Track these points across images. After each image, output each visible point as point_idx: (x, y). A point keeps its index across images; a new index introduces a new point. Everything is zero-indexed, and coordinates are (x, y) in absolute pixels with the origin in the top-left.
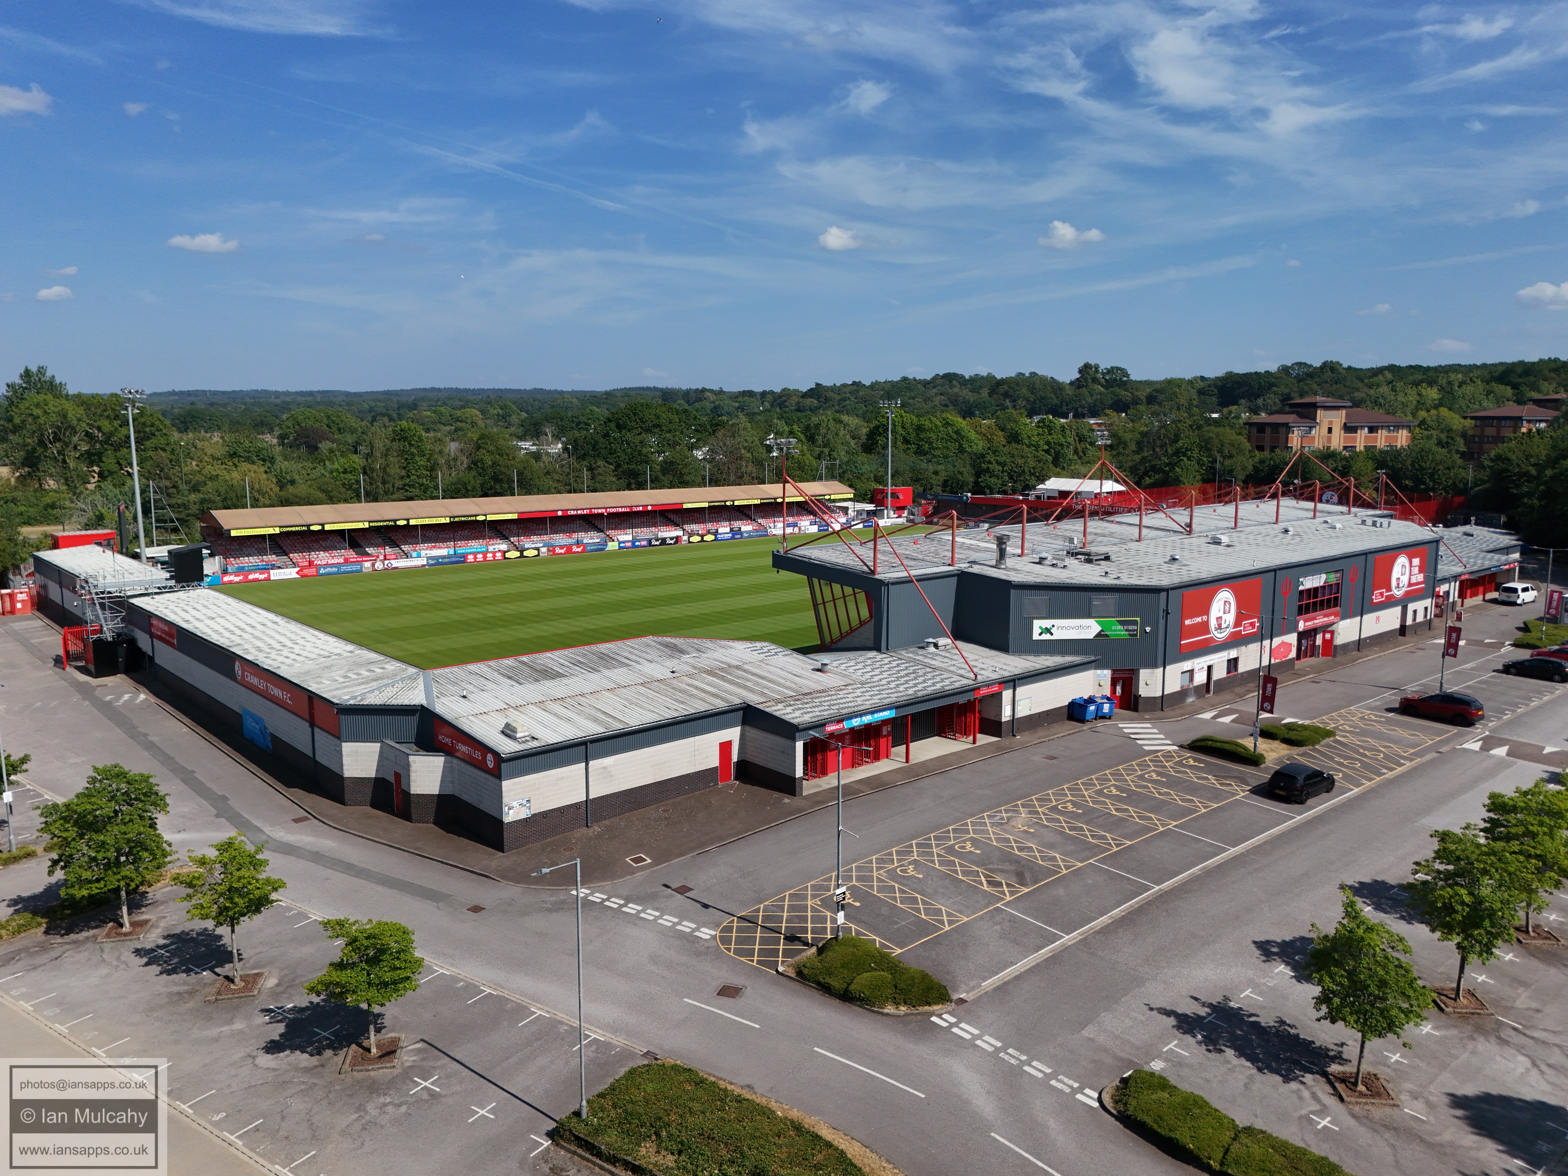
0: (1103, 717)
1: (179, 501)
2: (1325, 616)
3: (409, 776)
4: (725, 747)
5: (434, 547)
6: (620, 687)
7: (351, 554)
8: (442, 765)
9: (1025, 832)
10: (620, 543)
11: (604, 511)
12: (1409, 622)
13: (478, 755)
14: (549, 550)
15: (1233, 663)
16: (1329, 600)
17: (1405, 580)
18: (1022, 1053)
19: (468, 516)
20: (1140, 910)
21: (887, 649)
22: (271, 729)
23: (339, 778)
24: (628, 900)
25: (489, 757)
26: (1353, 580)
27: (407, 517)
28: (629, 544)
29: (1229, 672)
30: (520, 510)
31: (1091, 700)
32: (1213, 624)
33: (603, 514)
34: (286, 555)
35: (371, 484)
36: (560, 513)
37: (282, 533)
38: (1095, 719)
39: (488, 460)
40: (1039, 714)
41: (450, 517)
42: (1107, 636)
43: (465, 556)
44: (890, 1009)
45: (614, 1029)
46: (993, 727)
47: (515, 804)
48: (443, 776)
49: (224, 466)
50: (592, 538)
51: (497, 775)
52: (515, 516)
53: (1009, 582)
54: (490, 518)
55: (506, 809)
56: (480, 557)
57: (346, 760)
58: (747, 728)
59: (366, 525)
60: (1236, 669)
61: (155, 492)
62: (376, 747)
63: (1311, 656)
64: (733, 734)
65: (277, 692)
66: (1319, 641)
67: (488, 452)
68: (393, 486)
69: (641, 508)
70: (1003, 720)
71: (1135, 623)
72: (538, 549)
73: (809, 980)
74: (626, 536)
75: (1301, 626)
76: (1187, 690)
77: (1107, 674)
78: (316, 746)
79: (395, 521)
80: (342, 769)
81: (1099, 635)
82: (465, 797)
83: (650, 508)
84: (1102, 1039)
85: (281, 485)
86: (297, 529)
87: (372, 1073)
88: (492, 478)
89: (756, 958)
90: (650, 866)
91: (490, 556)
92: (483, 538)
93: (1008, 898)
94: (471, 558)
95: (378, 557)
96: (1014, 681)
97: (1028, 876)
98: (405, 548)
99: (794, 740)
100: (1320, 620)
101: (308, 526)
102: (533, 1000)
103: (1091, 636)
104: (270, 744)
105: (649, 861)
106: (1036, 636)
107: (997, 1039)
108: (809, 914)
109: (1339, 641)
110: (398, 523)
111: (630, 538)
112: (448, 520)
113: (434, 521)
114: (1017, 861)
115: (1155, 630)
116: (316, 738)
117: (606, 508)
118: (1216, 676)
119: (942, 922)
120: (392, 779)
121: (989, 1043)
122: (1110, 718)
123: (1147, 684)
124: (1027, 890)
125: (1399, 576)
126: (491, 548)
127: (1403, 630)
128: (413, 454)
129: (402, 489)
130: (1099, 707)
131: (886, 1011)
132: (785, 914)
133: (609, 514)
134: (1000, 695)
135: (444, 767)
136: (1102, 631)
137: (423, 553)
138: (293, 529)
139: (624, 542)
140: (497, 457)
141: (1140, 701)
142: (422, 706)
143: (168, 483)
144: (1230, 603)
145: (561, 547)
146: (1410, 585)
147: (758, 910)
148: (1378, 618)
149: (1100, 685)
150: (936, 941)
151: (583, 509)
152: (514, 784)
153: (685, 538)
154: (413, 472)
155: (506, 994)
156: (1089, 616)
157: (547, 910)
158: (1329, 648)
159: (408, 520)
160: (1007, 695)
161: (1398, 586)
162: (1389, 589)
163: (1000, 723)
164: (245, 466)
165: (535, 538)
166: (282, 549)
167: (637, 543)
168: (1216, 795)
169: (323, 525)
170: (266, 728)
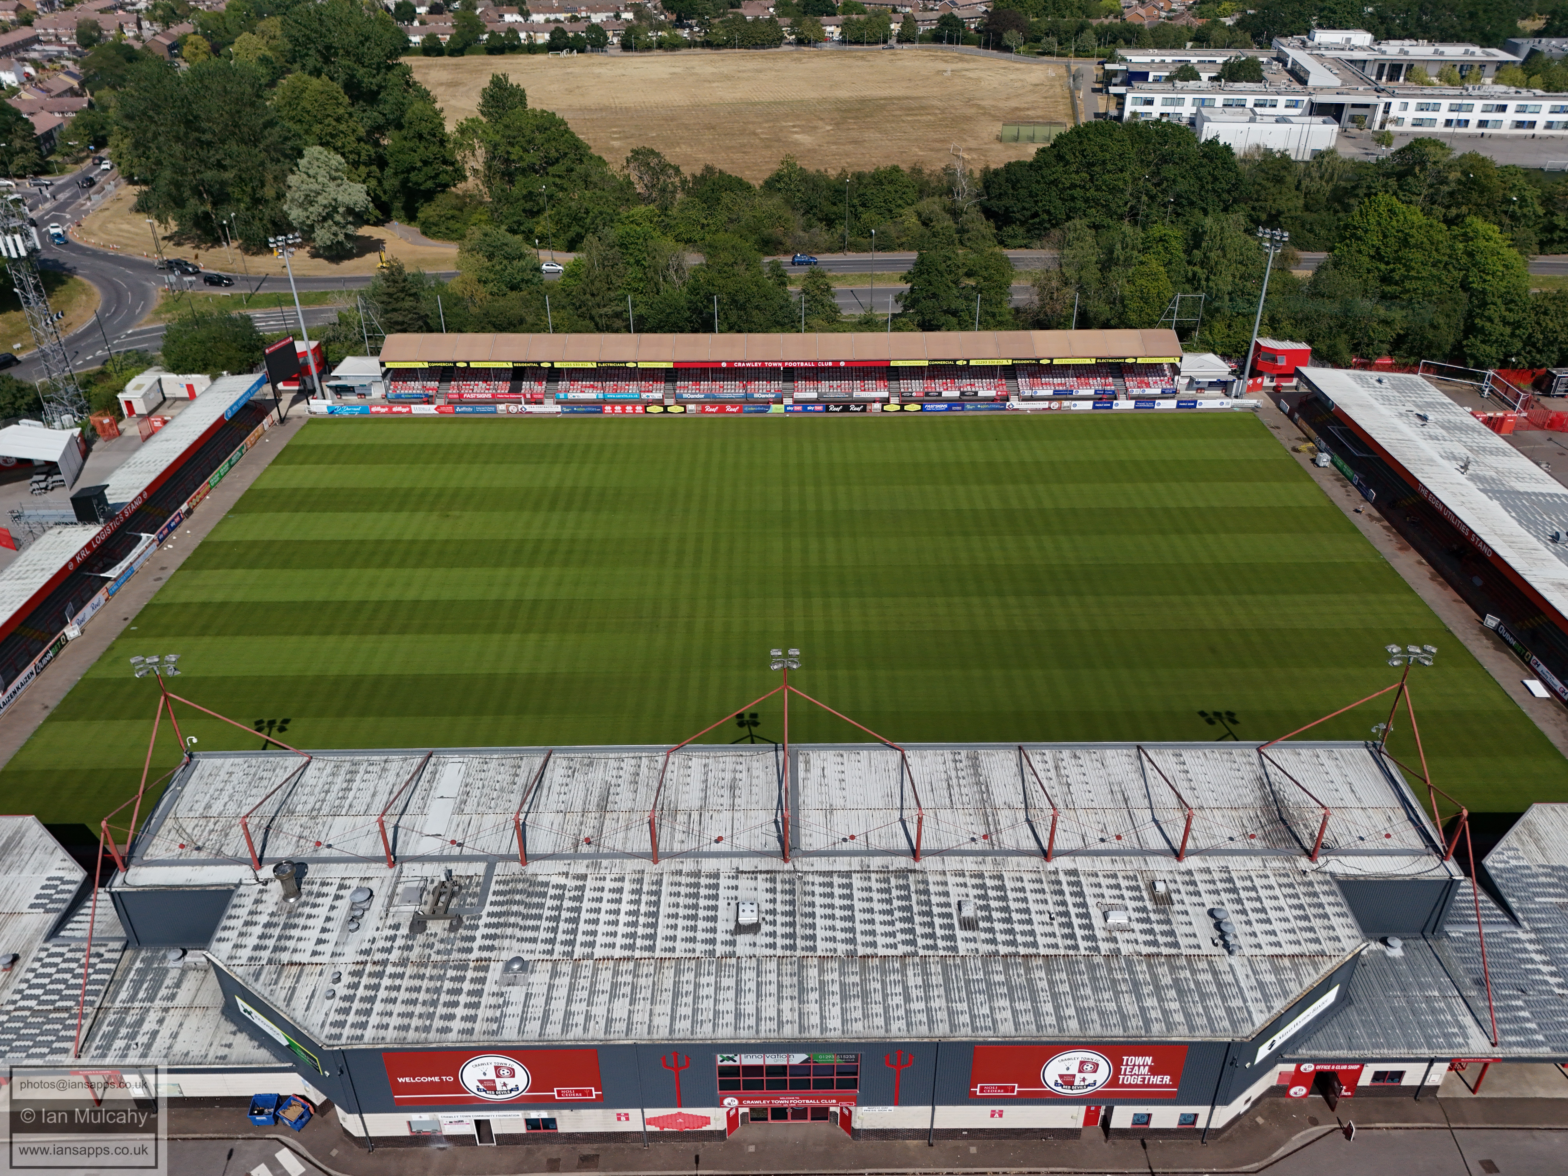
2: (807, 1098)
5: (590, 387)
7: (505, 388)
11: (780, 365)
12: (1121, 1125)
14: (697, 408)
15: (541, 1123)
19: (617, 362)
21: (137, 944)
27: (554, 359)
28: (799, 408)
29: (532, 1129)
30: (676, 359)
32: (472, 1085)
33: (779, 368)
36: (724, 365)
37: (431, 367)
41: (598, 363)
43: (603, 406)
52: (671, 365)
54: (641, 365)
56: (618, 409)
59: (511, 365)
60: (551, 1128)
69: (830, 364)
72: (684, 406)
74: (811, 393)
76: (427, 1136)
79: (538, 363)
83: (842, 364)
86: (444, 364)
94: (608, 409)
95: (524, 395)
100: (789, 1101)
101: (455, 363)
103: (284, 1043)
110: (543, 365)
111: (814, 395)
112: (595, 365)
113: (580, 365)
117: (784, 362)
118: (498, 1131)
125: (1071, 1072)
126: (644, 396)
133: (787, 369)
136: (291, 1046)
137: (572, 395)
145: (714, 405)
146: (1117, 1085)
151: (754, 362)
153: (879, 404)
159: (552, 363)
161: (1067, 1084)
162: (1033, 1085)
167: (809, 408)
169: (468, 363)
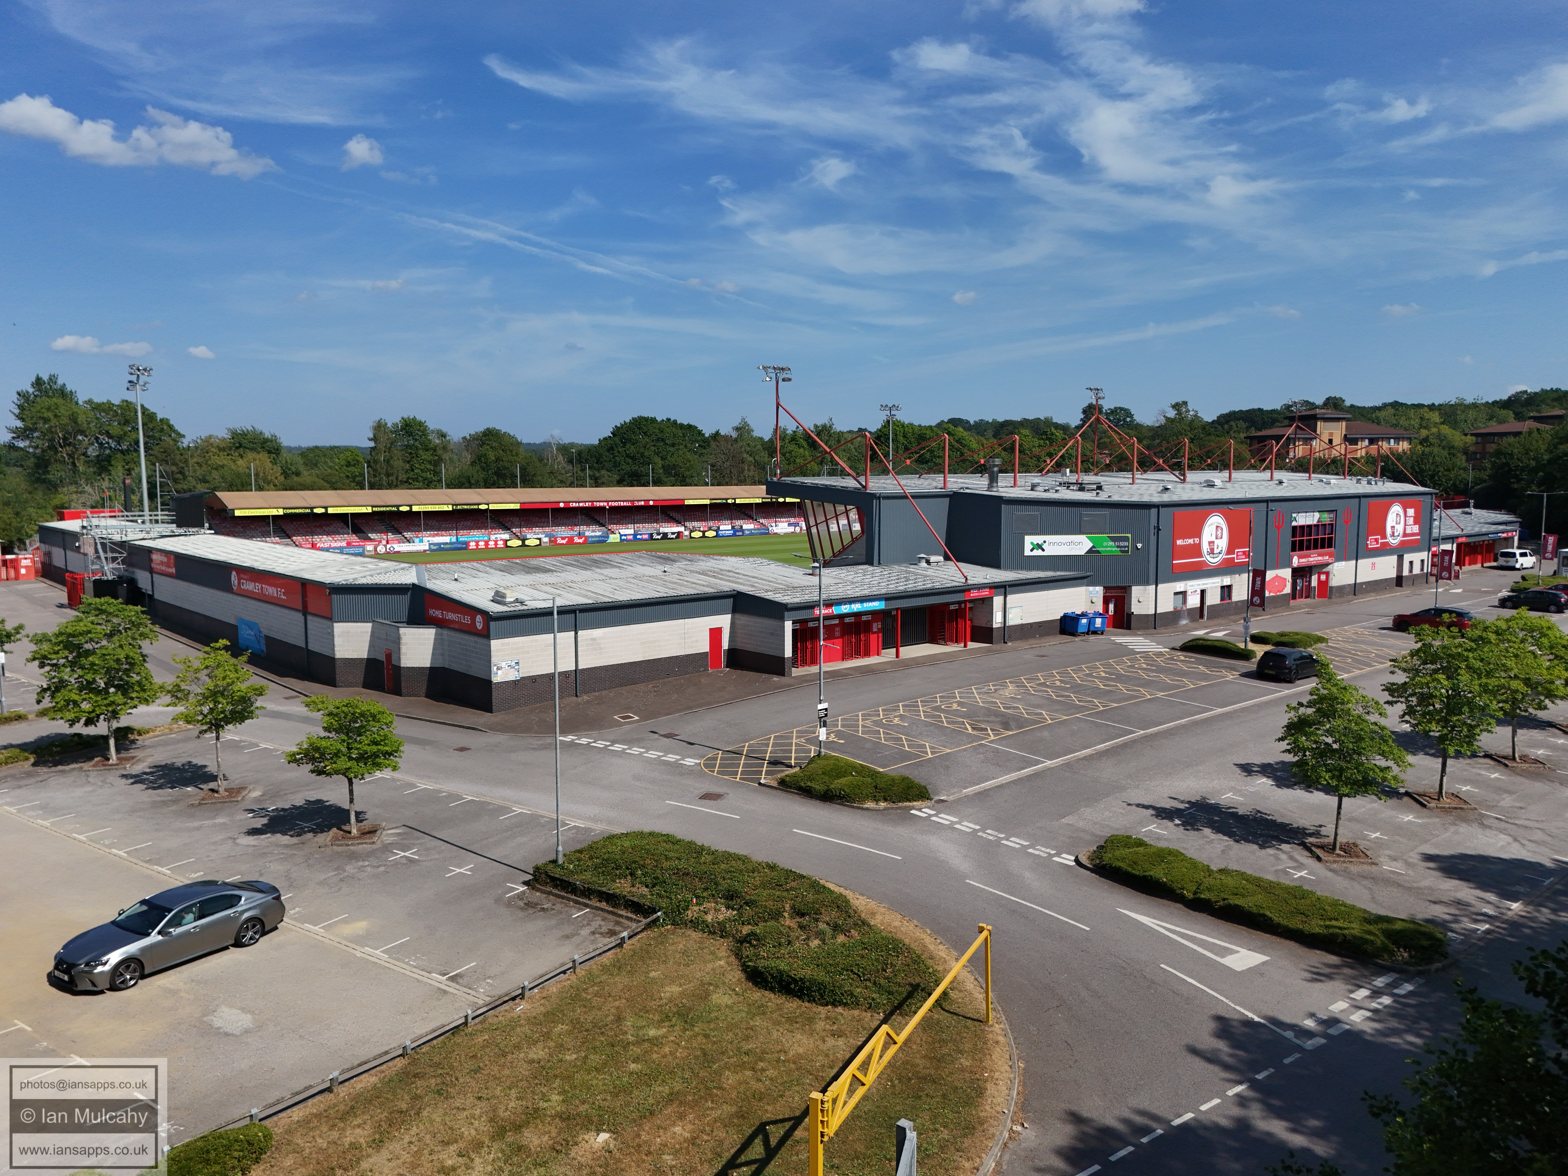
0: (1095, 633)
1: (185, 487)
2: (1319, 555)
3: (399, 649)
4: (715, 634)
5: (437, 535)
6: (611, 578)
7: (354, 538)
8: (433, 637)
9: (1012, 698)
10: (621, 536)
11: (606, 504)
12: (1406, 572)
13: (467, 620)
14: (550, 541)
15: (1226, 591)
16: (1323, 539)
17: (1400, 529)
18: (1000, 831)
19: (471, 505)
20: (1125, 745)
21: (879, 563)
22: (265, 632)
23: (331, 661)
24: (613, 742)
25: (479, 618)
26: (1347, 522)
27: (410, 503)
28: (631, 537)
29: (1222, 599)
30: (522, 501)
31: (1084, 615)
32: (1205, 547)
33: (604, 507)
34: (290, 538)
35: (375, 476)
36: (562, 505)
37: (285, 516)
38: (1088, 633)
39: (492, 456)
40: (1031, 624)
41: (453, 505)
42: (1098, 552)
43: (467, 543)
44: (870, 805)
45: (595, 820)
46: (984, 634)
47: (503, 664)
48: (434, 649)
49: (230, 457)
50: (593, 531)
51: (486, 635)
52: (517, 506)
53: (1001, 498)
54: (492, 507)
55: (494, 669)
56: (482, 544)
57: (337, 641)
58: (737, 616)
59: (369, 510)
60: (1230, 597)
61: (162, 476)
62: (368, 627)
63: (1306, 597)
64: (724, 621)
65: (271, 591)
66: (1314, 582)
67: (492, 448)
68: (397, 478)
69: (643, 503)
70: (995, 626)
71: (1126, 539)
72: (540, 539)
73: (790, 787)
74: (628, 531)
75: (1296, 562)
76: (1180, 611)
77: (1099, 591)
78: (309, 635)
79: (398, 506)
80: (333, 650)
81: (1090, 551)
82: (455, 667)
83: (651, 503)
84: (1081, 824)
85: (285, 474)
86: (301, 511)
87: (352, 848)
88: (496, 473)
89: (739, 776)
90: (637, 721)
91: (491, 544)
92: (486, 528)
93: (992, 738)
94: (472, 545)
95: (380, 542)
96: (1004, 587)
97: (1013, 724)
98: (408, 535)
99: (782, 619)
100: (1314, 558)
101: (312, 508)
102: (515, 803)
103: (1082, 552)
104: (264, 648)
105: (636, 718)
106: (1027, 553)
107: (976, 824)
108: (794, 748)
109: (1334, 582)
110: (401, 509)
111: (632, 531)
112: (450, 508)
113: (437, 508)
114: (1003, 715)
115: (1146, 546)
116: (309, 627)
117: (608, 502)
118: (1209, 602)
119: (926, 753)
120: (382, 658)
121: (967, 826)
122: (1102, 633)
123: (1139, 602)
124: (1011, 733)
125: (1394, 524)
126: (493, 537)
127: (1399, 581)
128: (417, 448)
129: (406, 482)
130: (1091, 621)
131: (866, 806)
132: (770, 749)
133: (611, 507)
134: (991, 599)
135: (435, 639)
136: (1093, 547)
137: (425, 539)
138: (297, 511)
139: (625, 535)
140: (501, 452)
141: (1133, 620)
142: (413, 584)
143: (174, 468)
144: (1222, 529)
145: (563, 538)
146: (1405, 535)
147: (744, 747)
148: (1373, 564)
149: (1092, 602)
150: (920, 764)
151: (585, 502)
152: (503, 644)
153: (687, 533)
154: (417, 466)
155: (488, 800)
156: (1080, 532)
157: (533, 749)
158: (1325, 589)
159: (411, 506)
160: (998, 601)
161: (1393, 535)
162: (1384, 536)
163: (991, 629)
164: (250, 455)
165: (537, 530)
166: (285, 532)
167: (638, 537)
168: (1206, 677)
169: (326, 508)
170: (260, 632)
